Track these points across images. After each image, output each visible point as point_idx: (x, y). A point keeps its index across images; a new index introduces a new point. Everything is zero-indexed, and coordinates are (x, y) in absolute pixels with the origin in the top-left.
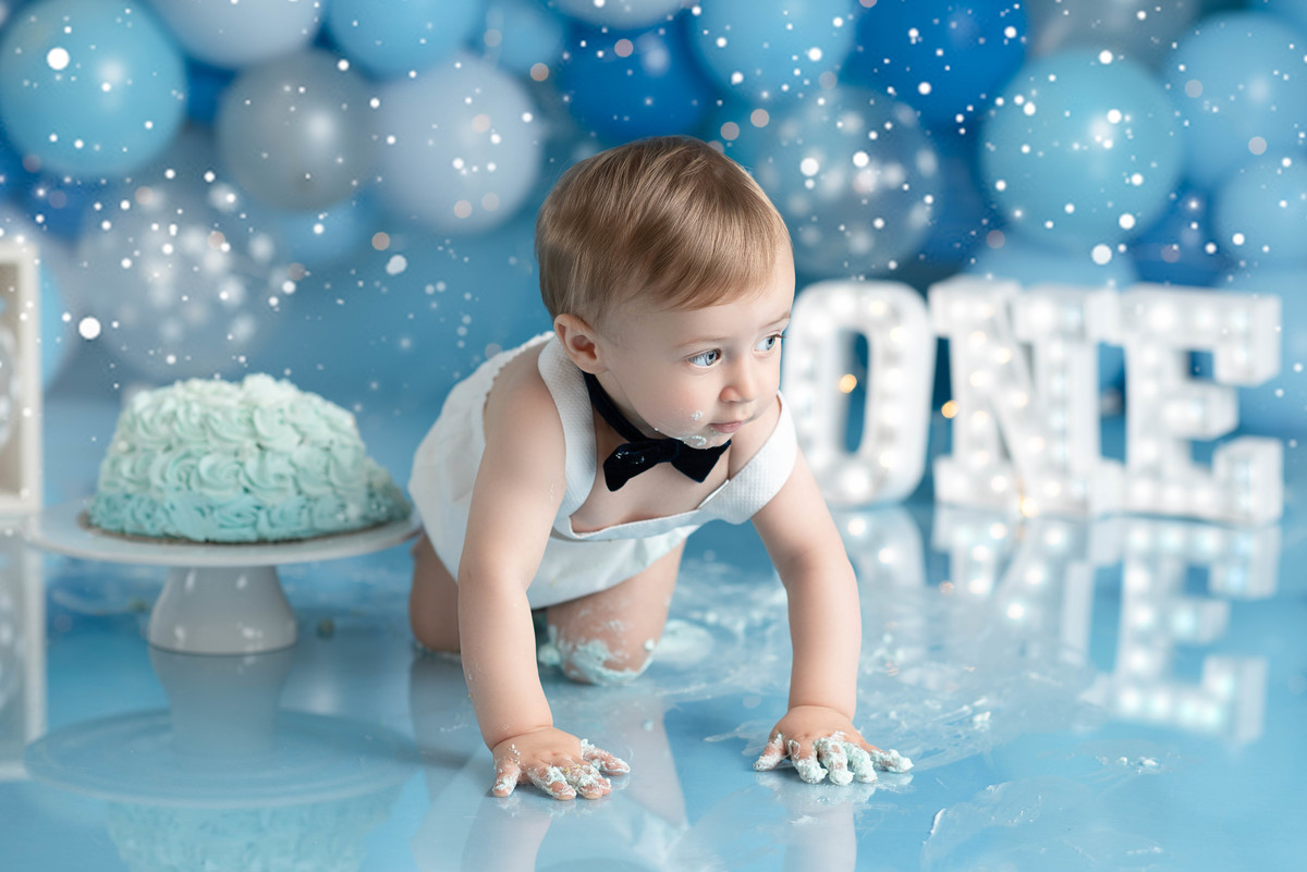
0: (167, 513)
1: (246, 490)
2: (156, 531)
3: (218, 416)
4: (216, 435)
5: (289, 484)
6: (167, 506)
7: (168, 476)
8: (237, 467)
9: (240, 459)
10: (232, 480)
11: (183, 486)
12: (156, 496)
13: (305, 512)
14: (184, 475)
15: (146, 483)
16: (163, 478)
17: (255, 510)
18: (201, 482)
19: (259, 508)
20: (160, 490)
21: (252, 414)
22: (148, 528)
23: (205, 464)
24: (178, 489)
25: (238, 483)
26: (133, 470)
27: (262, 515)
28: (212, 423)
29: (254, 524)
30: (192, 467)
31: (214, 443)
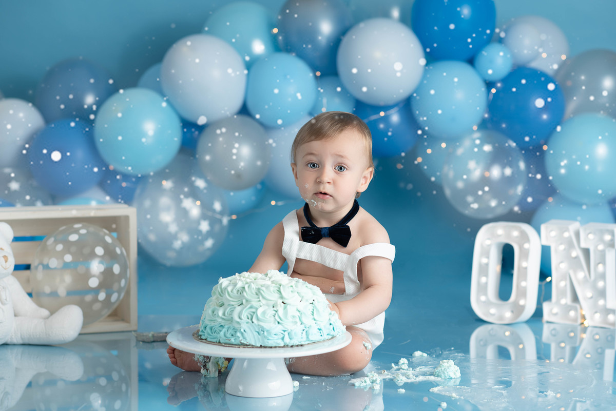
0: (242, 334)
1: (279, 323)
2: (237, 342)
3: (264, 289)
4: (264, 298)
5: (298, 320)
6: (242, 330)
7: (242, 317)
8: (275, 312)
9: (275, 309)
10: (273, 319)
11: (250, 321)
12: (237, 326)
13: (304, 332)
14: (250, 317)
15: (231, 320)
16: (240, 318)
17: (283, 332)
18: (258, 319)
19: (284, 331)
20: (238, 323)
21: (280, 288)
22: (233, 340)
23: (259, 312)
24: (247, 323)
25: (276, 320)
26: (224, 314)
27: (286, 334)
28: (262, 292)
29: (283, 339)
30: (254, 313)
31: (264, 302)
